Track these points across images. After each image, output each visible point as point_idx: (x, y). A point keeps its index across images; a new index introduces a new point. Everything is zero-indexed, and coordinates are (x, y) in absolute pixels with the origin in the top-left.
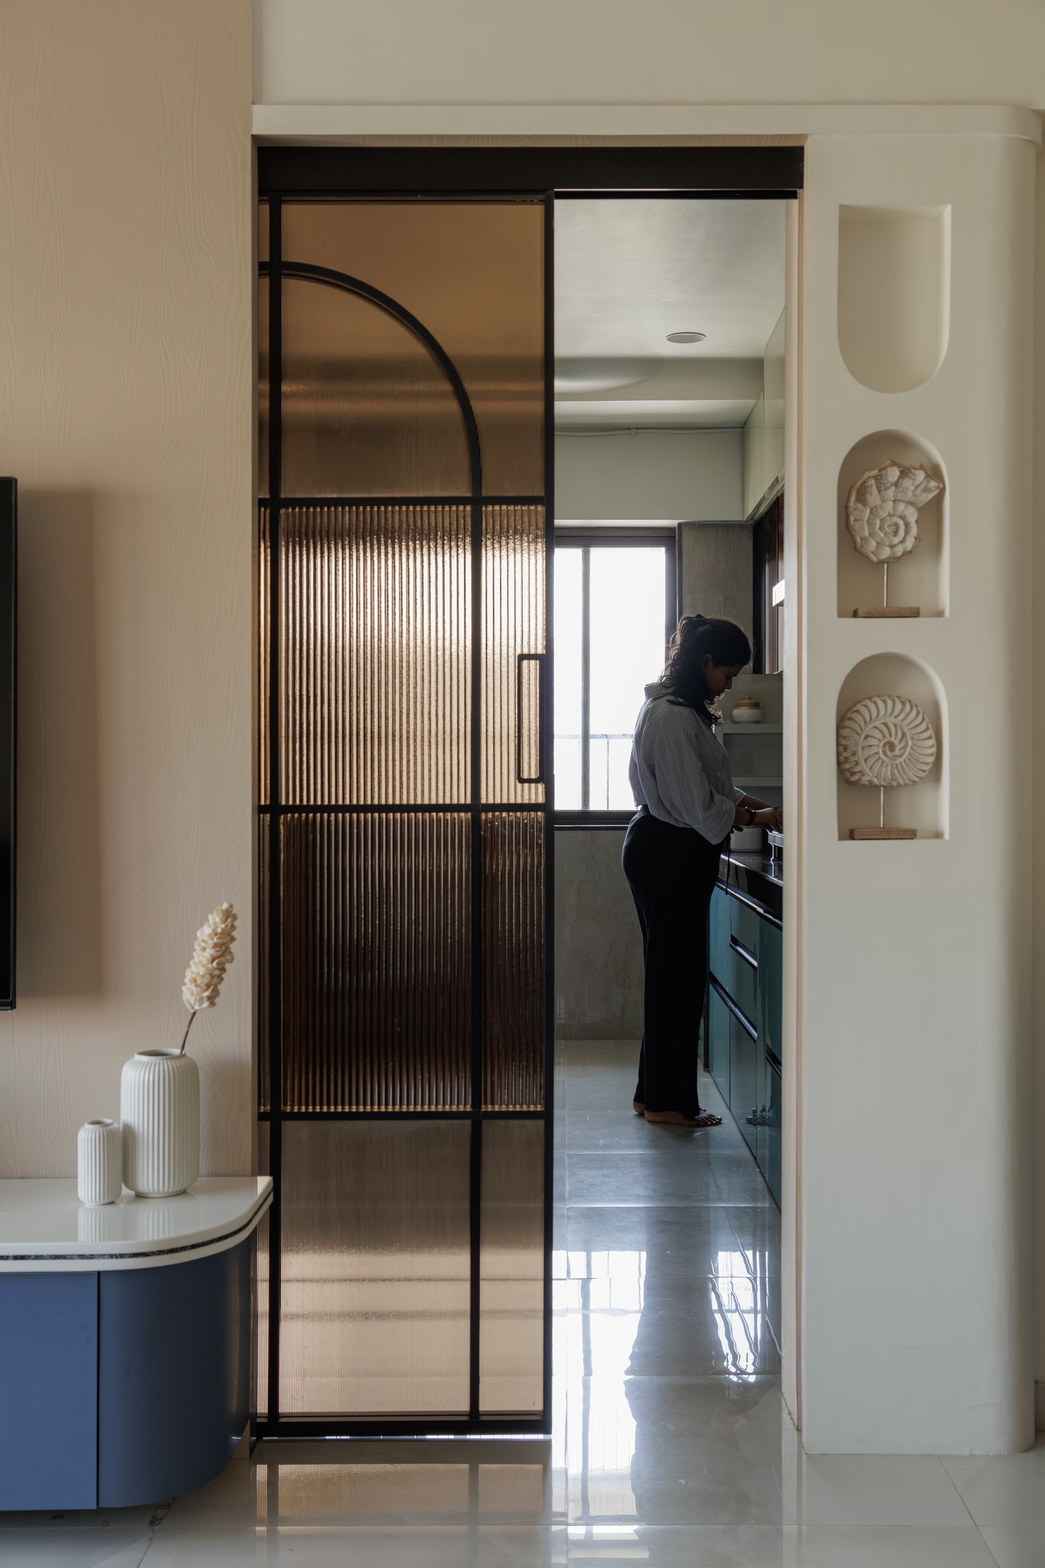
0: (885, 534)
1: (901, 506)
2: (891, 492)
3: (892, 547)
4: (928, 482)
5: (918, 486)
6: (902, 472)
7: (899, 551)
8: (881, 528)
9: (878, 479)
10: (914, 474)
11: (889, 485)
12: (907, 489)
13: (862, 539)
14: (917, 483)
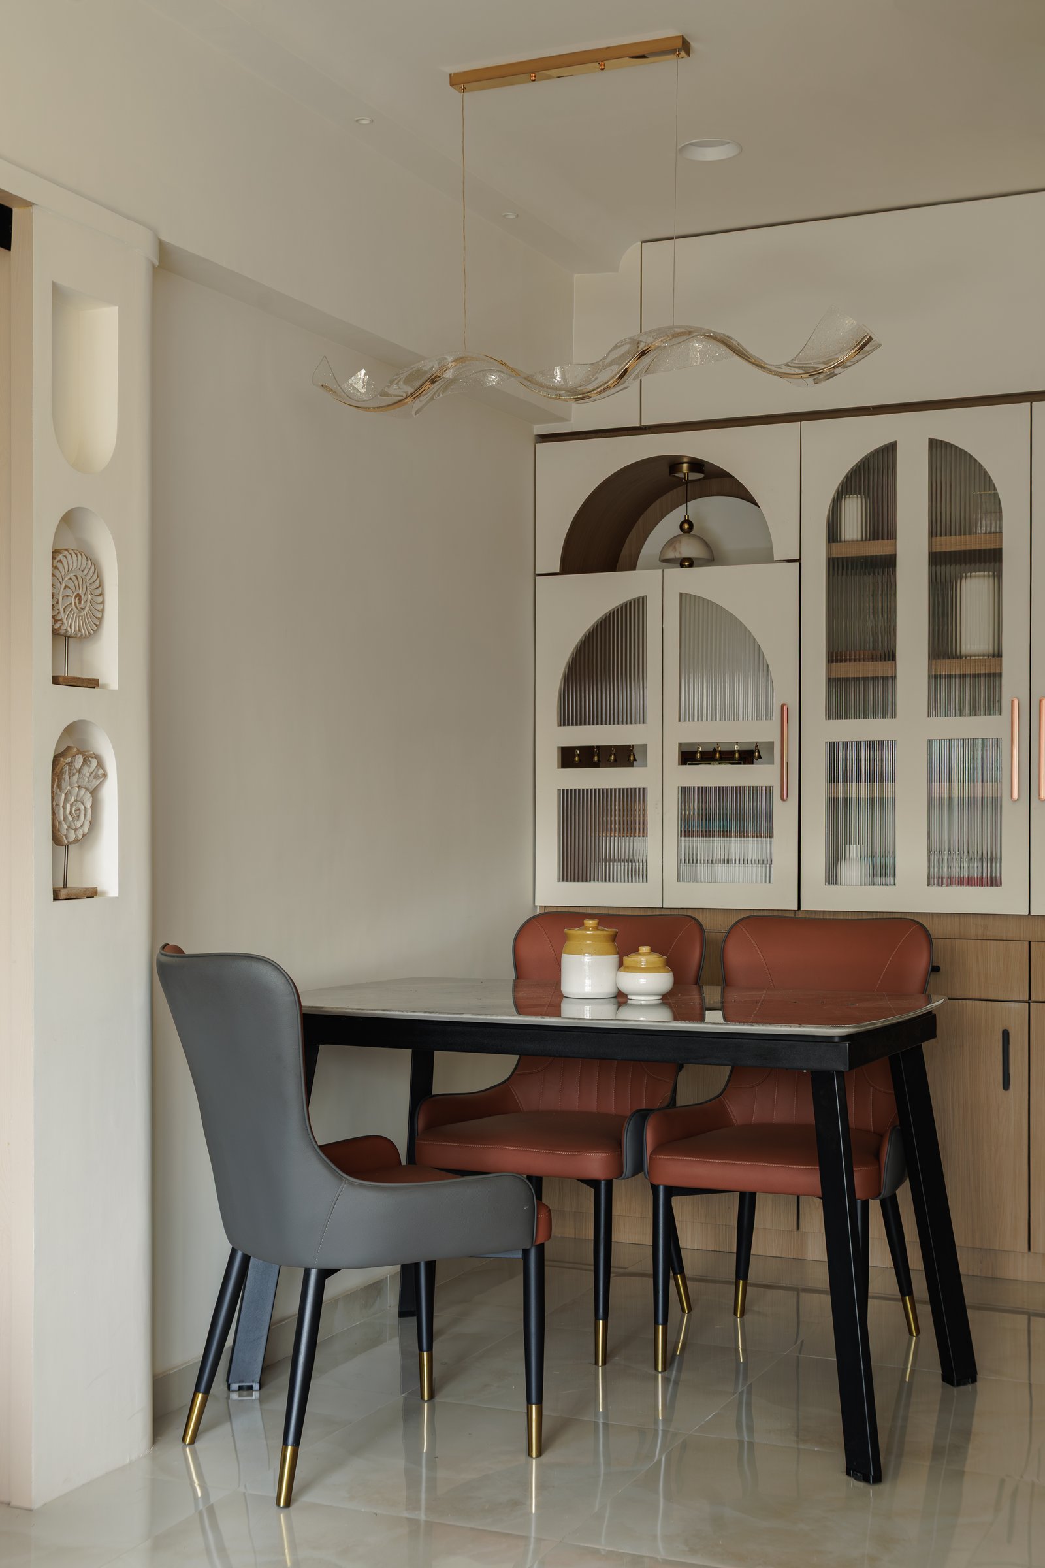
0: (73, 818)
1: (83, 791)
2: (75, 778)
3: (76, 830)
4: (98, 770)
5: (92, 773)
6: (84, 759)
7: (80, 833)
8: (71, 813)
9: (70, 765)
10: (90, 761)
11: (75, 771)
12: (85, 776)
13: (59, 822)
14: (91, 770)
